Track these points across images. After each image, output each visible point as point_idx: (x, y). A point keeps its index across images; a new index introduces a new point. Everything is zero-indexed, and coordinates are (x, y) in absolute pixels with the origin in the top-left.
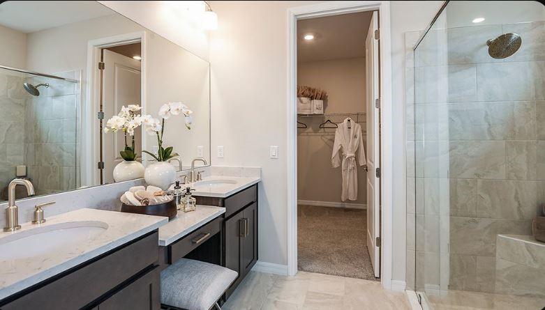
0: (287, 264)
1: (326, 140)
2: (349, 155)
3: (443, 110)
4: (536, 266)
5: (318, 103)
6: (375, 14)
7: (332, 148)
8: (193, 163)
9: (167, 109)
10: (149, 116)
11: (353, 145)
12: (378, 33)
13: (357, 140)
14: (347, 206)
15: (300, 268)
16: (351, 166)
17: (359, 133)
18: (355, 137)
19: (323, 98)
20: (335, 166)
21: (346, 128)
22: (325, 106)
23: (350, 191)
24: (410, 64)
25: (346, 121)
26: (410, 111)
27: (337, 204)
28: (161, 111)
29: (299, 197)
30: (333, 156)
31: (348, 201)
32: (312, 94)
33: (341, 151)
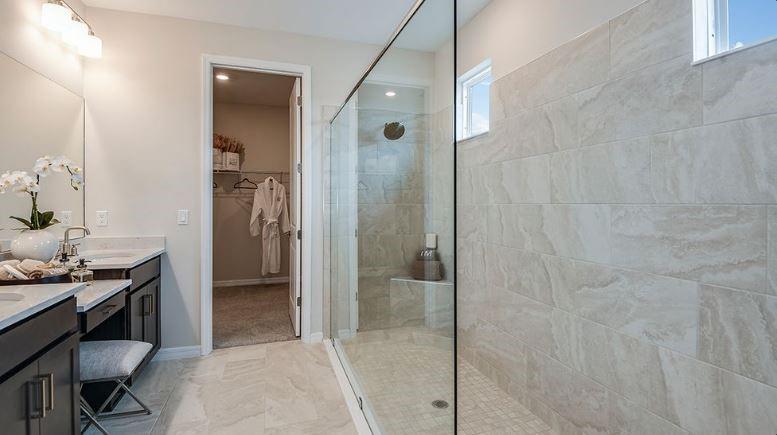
0: (200, 344)
1: (243, 204)
2: (270, 221)
3: (353, 178)
4: (413, 298)
5: (231, 156)
6: (298, 80)
7: (250, 214)
8: (66, 234)
9: (46, 164)
10: (24, 173)
11: (275, 210)
12: (300, 99)
13: (280, 204)
14: (268, 281)
15: (215, 347)
16: (272, 234)
17: (282, 195)
18: (279, 199)
19: (239, 150)
20: (254, 235)
21: (268, 190)
22: (241, 160)
23: (272, 263)
24: (327, 135)
25: (267, 180)
26: (327, 177)
27: (256, 281)
28: (37, 166)
29: (215, 278)
30: (252, 222)
31: (270, 275)
32: (224, 145)
33: (261, 216)
